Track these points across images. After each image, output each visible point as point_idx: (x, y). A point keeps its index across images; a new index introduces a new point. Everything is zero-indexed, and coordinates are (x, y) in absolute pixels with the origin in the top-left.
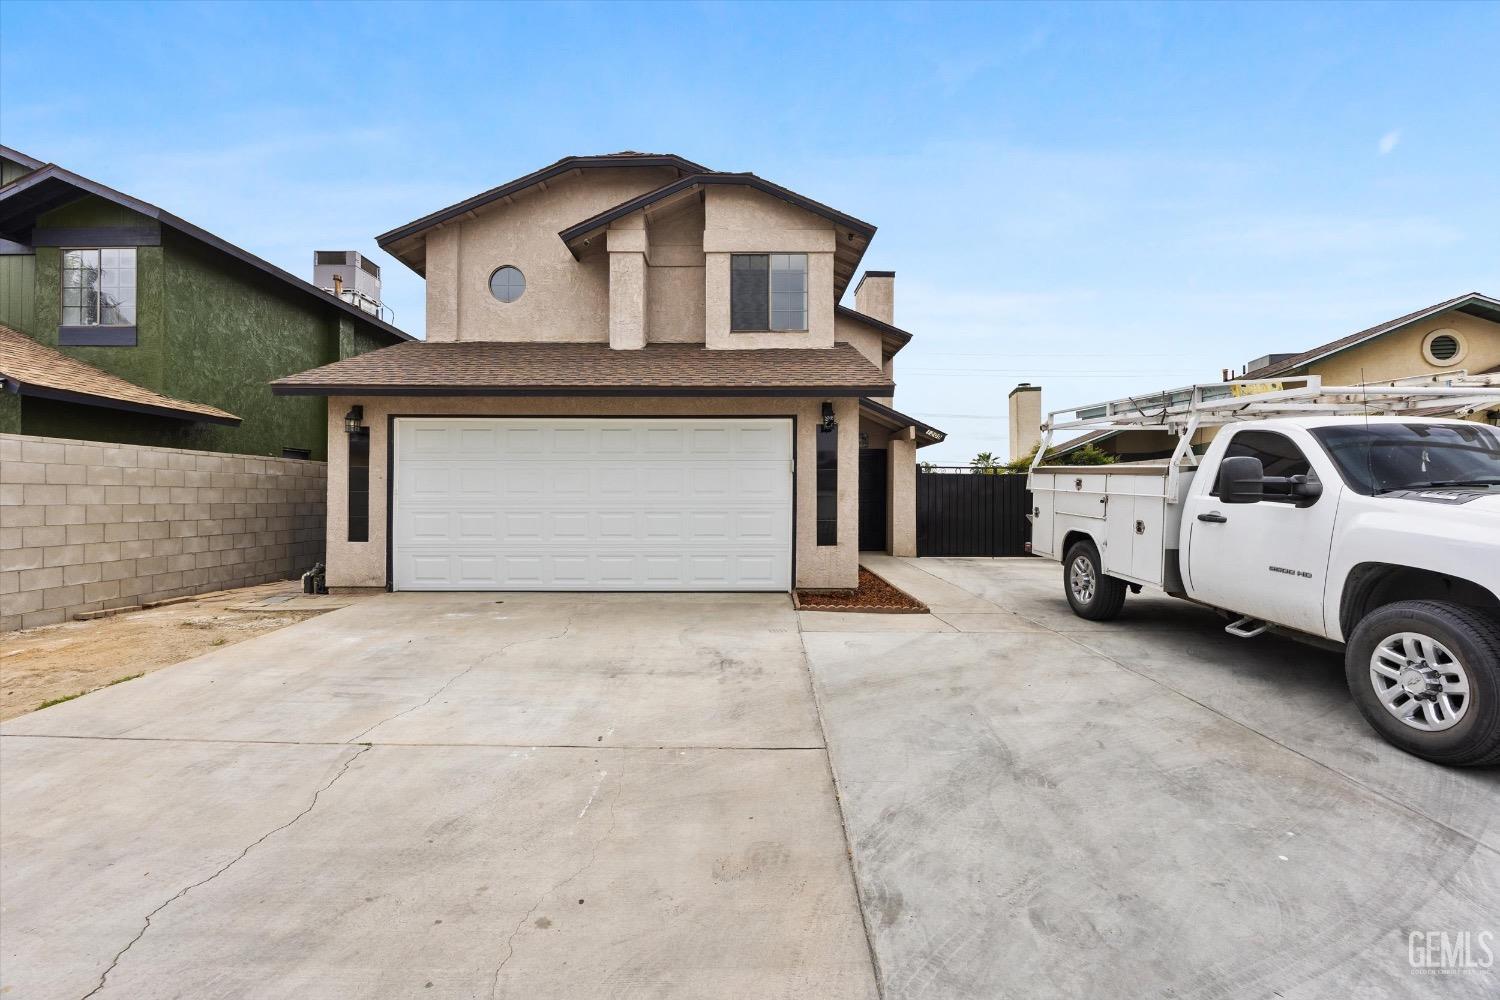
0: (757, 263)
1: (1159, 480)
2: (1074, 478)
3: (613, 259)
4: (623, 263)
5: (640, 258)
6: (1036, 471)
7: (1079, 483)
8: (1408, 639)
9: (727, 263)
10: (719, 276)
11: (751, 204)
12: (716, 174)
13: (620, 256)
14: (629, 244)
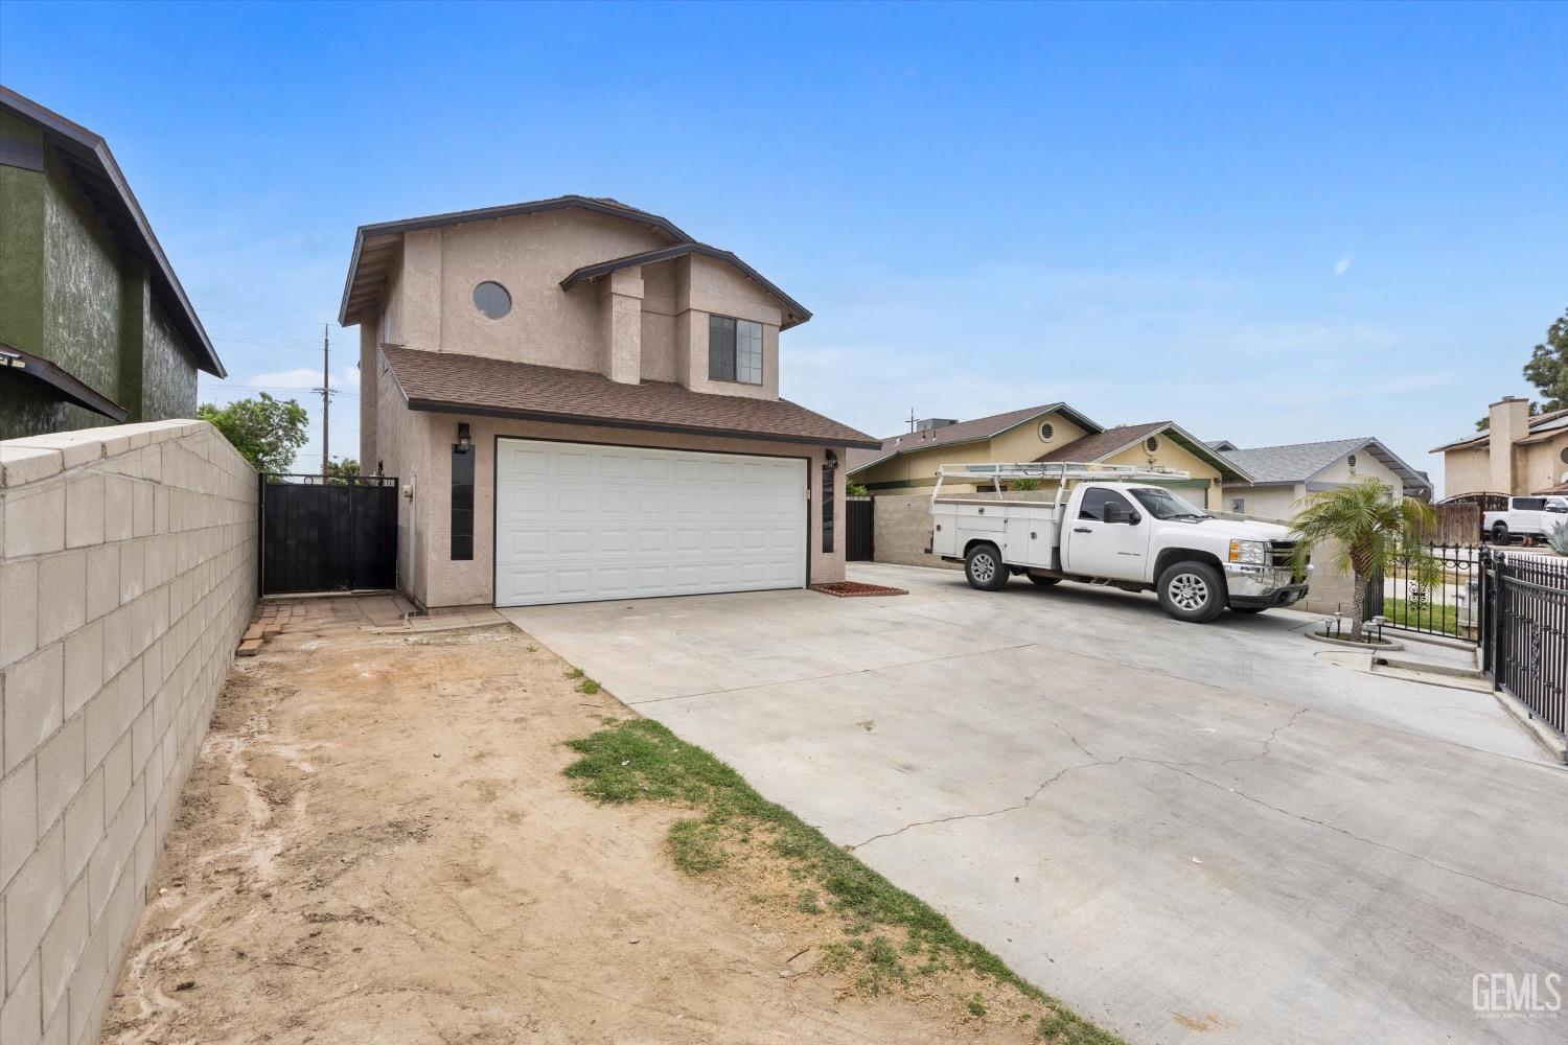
0: (728, 324)
1: (1049, 511)
2: (977, 508)
3: (615, 300)
4: (623, 306)
5: (638, 303)
6: (937, 502)
7: (981, 511)
8: (1184, 577)
9: (707, 321)
10: (699, 331)
11: (725, 276)
12: (698, 244)
13: (620, 298)
14: (629, 291)
